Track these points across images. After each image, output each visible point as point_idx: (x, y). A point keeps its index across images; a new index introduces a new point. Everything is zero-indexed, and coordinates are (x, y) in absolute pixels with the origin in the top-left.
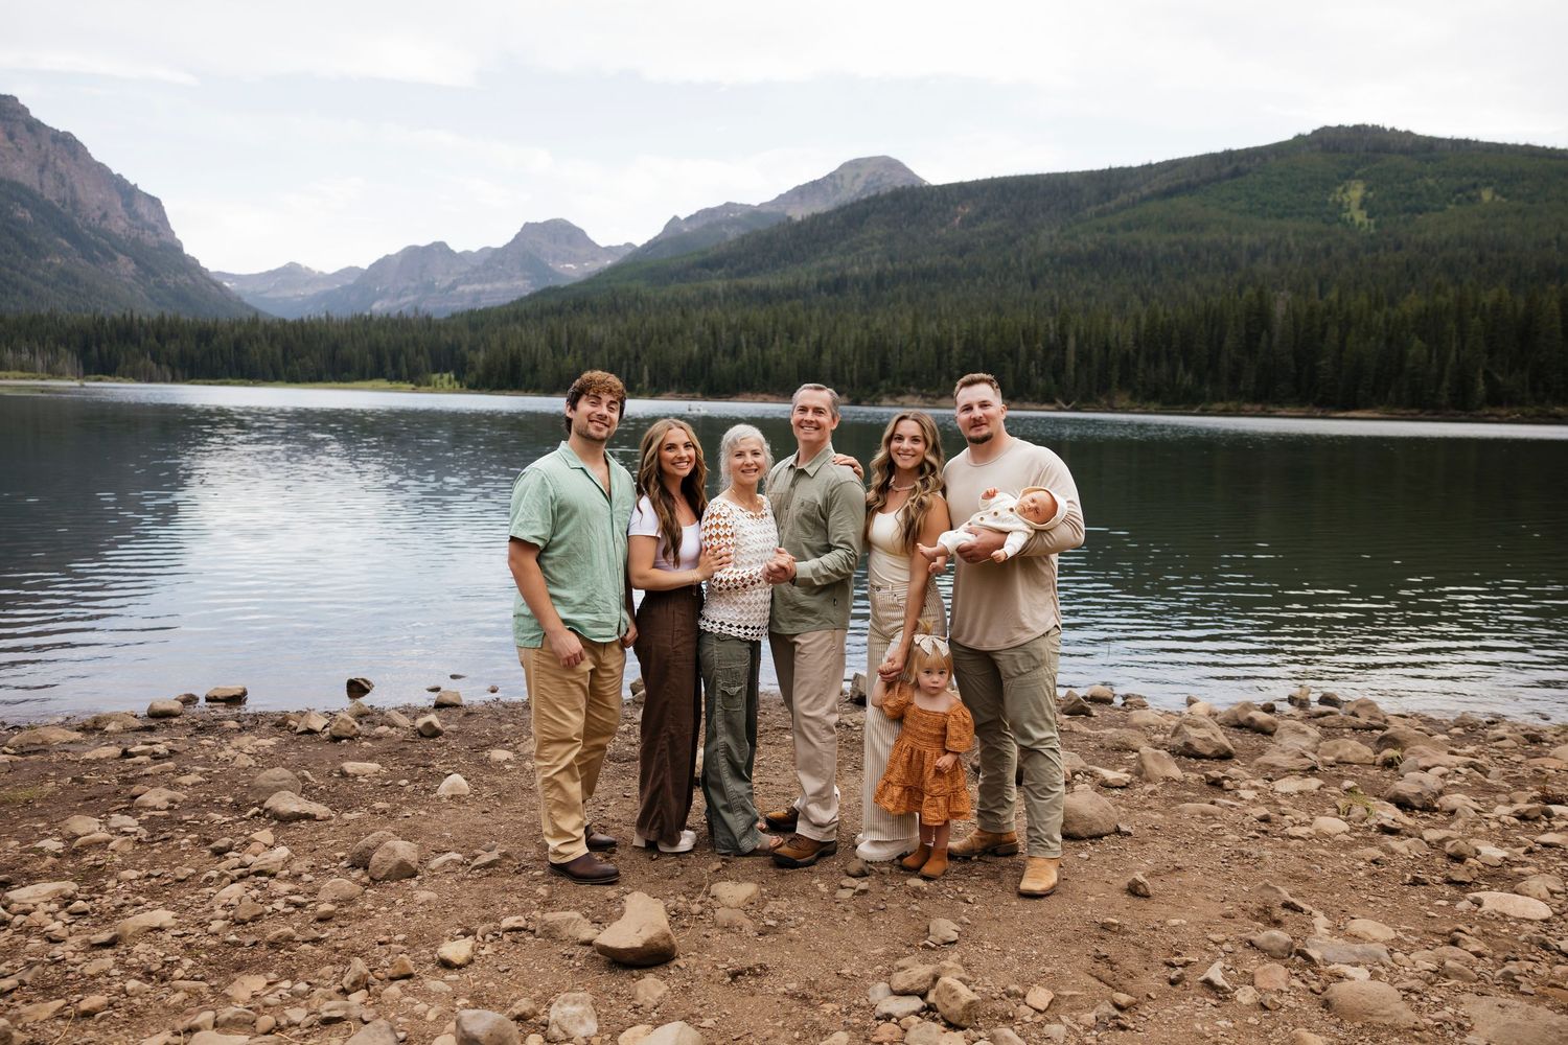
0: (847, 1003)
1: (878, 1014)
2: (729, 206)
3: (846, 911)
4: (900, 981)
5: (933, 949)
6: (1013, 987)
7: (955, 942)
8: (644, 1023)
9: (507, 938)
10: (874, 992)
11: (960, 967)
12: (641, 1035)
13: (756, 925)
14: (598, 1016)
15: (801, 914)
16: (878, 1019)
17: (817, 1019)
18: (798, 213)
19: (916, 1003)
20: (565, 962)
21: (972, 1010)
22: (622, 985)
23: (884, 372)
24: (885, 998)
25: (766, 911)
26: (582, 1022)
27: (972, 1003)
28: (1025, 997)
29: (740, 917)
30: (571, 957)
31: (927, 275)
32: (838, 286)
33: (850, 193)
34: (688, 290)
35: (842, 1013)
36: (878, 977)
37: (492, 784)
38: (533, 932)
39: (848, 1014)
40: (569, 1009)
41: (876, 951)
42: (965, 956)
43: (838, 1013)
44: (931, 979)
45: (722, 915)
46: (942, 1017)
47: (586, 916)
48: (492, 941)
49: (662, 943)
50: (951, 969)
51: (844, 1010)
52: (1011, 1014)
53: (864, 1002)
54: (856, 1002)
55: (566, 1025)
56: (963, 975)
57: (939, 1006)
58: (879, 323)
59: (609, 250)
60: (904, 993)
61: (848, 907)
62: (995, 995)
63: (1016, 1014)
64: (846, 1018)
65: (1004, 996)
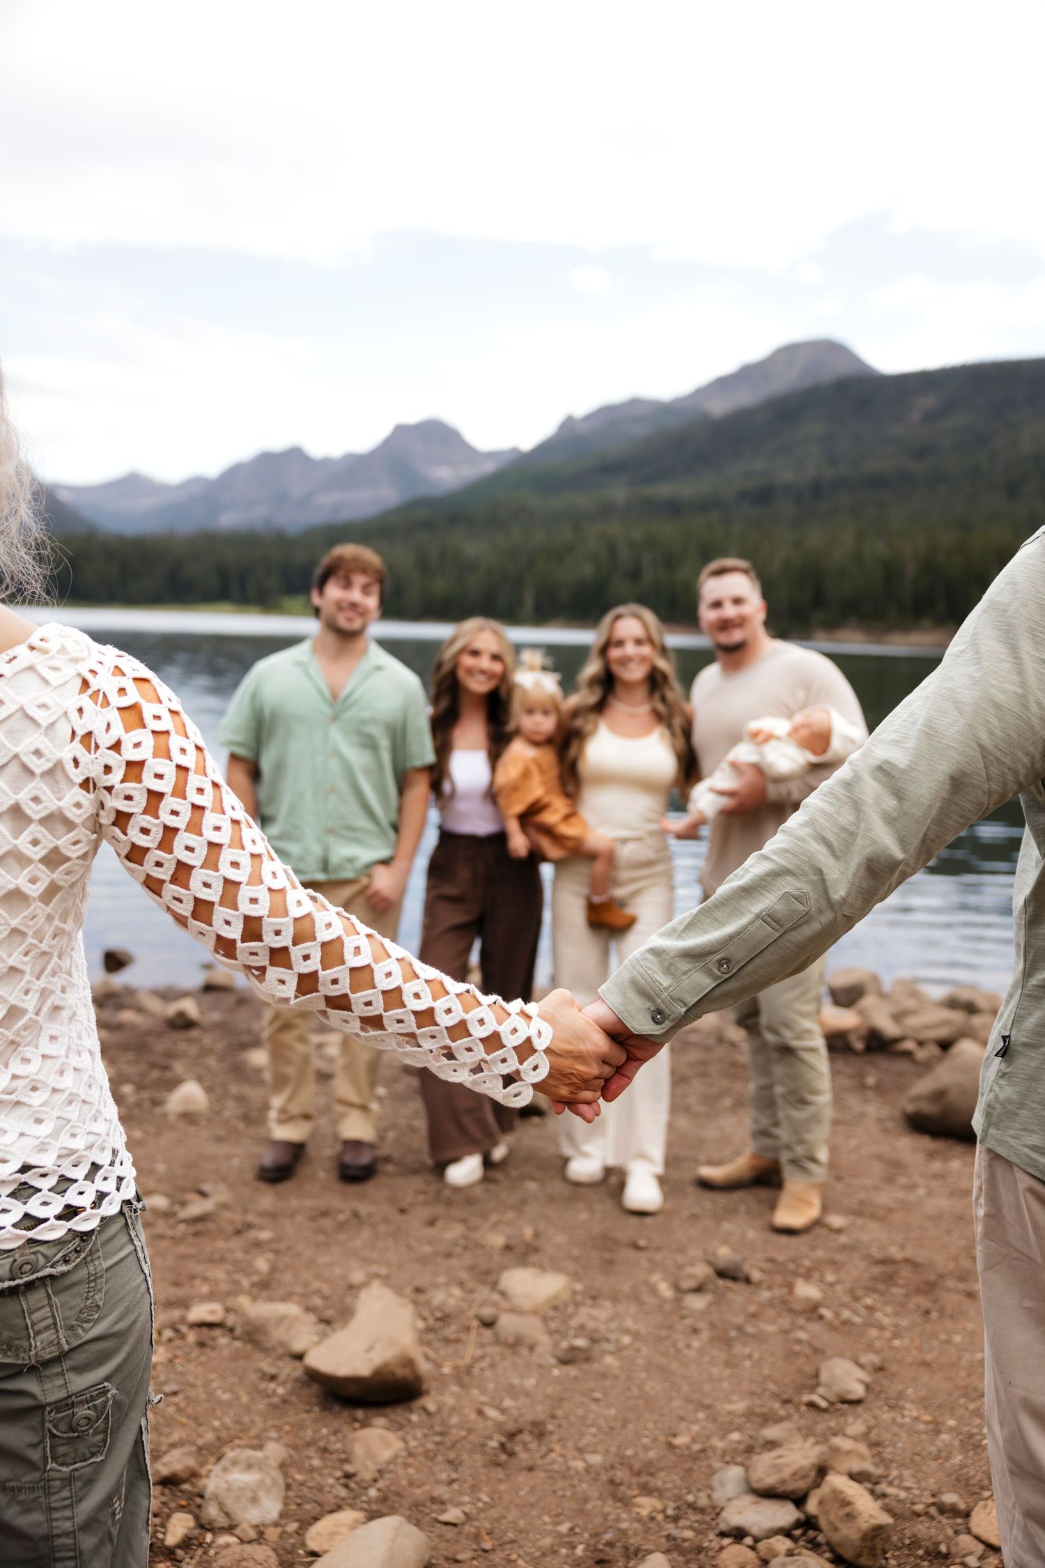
0: (678, 1498)
1: (723, 1527)
2: (635, 402)
3: (695, 1331)
4: (765, 1469)
5: (825, 1410)
6: (949, 1498)
7: (858, 1402)
8: (352, 1507)
9: (192, 1337)
10: (722, 1484)
11: (863, 1448)
12: (343, 1530)
13: (556, 1345)
14: (288, 1487)
15: (627, 1331)
16: (722, 1534)
17: (624, 1525)
18: (719, 408)
19: (785, 1514)
20: (263, 1385)
21: (877, 1541)
22: (335, 1432)
23: (819, 601)
24: (737, 1497)
25: (574, 1322)
26: (255, 1500)
27: (878, 1530)
28: (967, 1515)
29: (533, 1328)
30: (273, 1378)
31: (876, 482)
32: (764, 495)
33: (784, 382)
34: (583, 500)
35: (667, 1517)
36: (729, 1458)
37: (241, 1099)
38: (231, 1330)
39: (676, 1519)
40: (240, 1478)
41: (730, 1407)
42: (876, 1426)
43: (660, 1517)
44: (813, 1474)
45: (508, 1323)
46: (828, 1544)
47: (309, 1309)
48: (170, 1340)
49: (401, 1372)
50: (849, 1452)
51: (670, 1512)
52: (943, 1548)
53: (703, 1501)
54: (690, 1498)
55: (230, 1504)
56: (868, 1466)
57: (823, 1523)
58: (815, 538)
59: (492, 455)
60: (769, 1494)
61: (701, 1325)
62: (919, 1508)
63: (953, 1550)
64: (671, 1529)
65: (933, 1510)
